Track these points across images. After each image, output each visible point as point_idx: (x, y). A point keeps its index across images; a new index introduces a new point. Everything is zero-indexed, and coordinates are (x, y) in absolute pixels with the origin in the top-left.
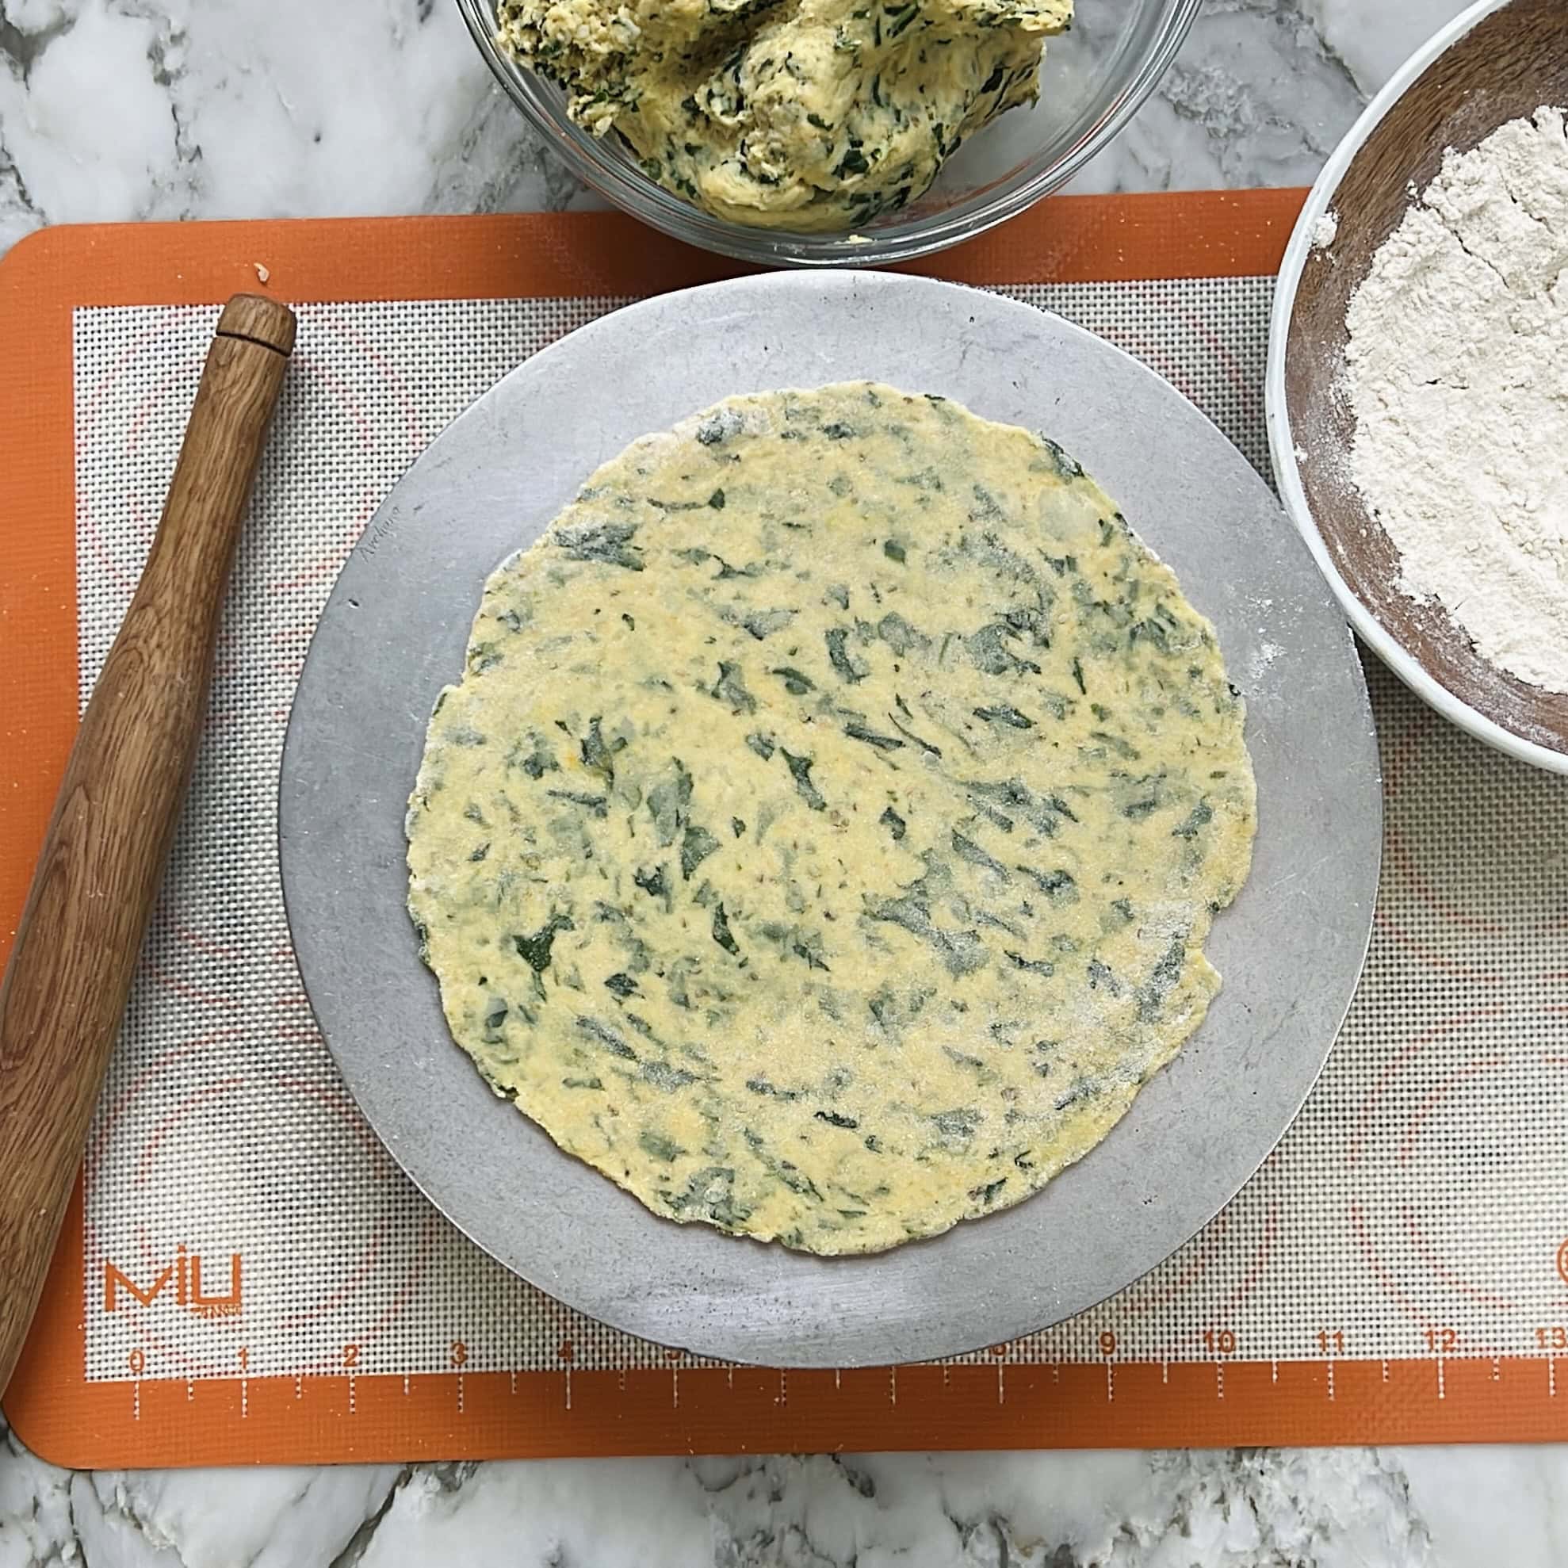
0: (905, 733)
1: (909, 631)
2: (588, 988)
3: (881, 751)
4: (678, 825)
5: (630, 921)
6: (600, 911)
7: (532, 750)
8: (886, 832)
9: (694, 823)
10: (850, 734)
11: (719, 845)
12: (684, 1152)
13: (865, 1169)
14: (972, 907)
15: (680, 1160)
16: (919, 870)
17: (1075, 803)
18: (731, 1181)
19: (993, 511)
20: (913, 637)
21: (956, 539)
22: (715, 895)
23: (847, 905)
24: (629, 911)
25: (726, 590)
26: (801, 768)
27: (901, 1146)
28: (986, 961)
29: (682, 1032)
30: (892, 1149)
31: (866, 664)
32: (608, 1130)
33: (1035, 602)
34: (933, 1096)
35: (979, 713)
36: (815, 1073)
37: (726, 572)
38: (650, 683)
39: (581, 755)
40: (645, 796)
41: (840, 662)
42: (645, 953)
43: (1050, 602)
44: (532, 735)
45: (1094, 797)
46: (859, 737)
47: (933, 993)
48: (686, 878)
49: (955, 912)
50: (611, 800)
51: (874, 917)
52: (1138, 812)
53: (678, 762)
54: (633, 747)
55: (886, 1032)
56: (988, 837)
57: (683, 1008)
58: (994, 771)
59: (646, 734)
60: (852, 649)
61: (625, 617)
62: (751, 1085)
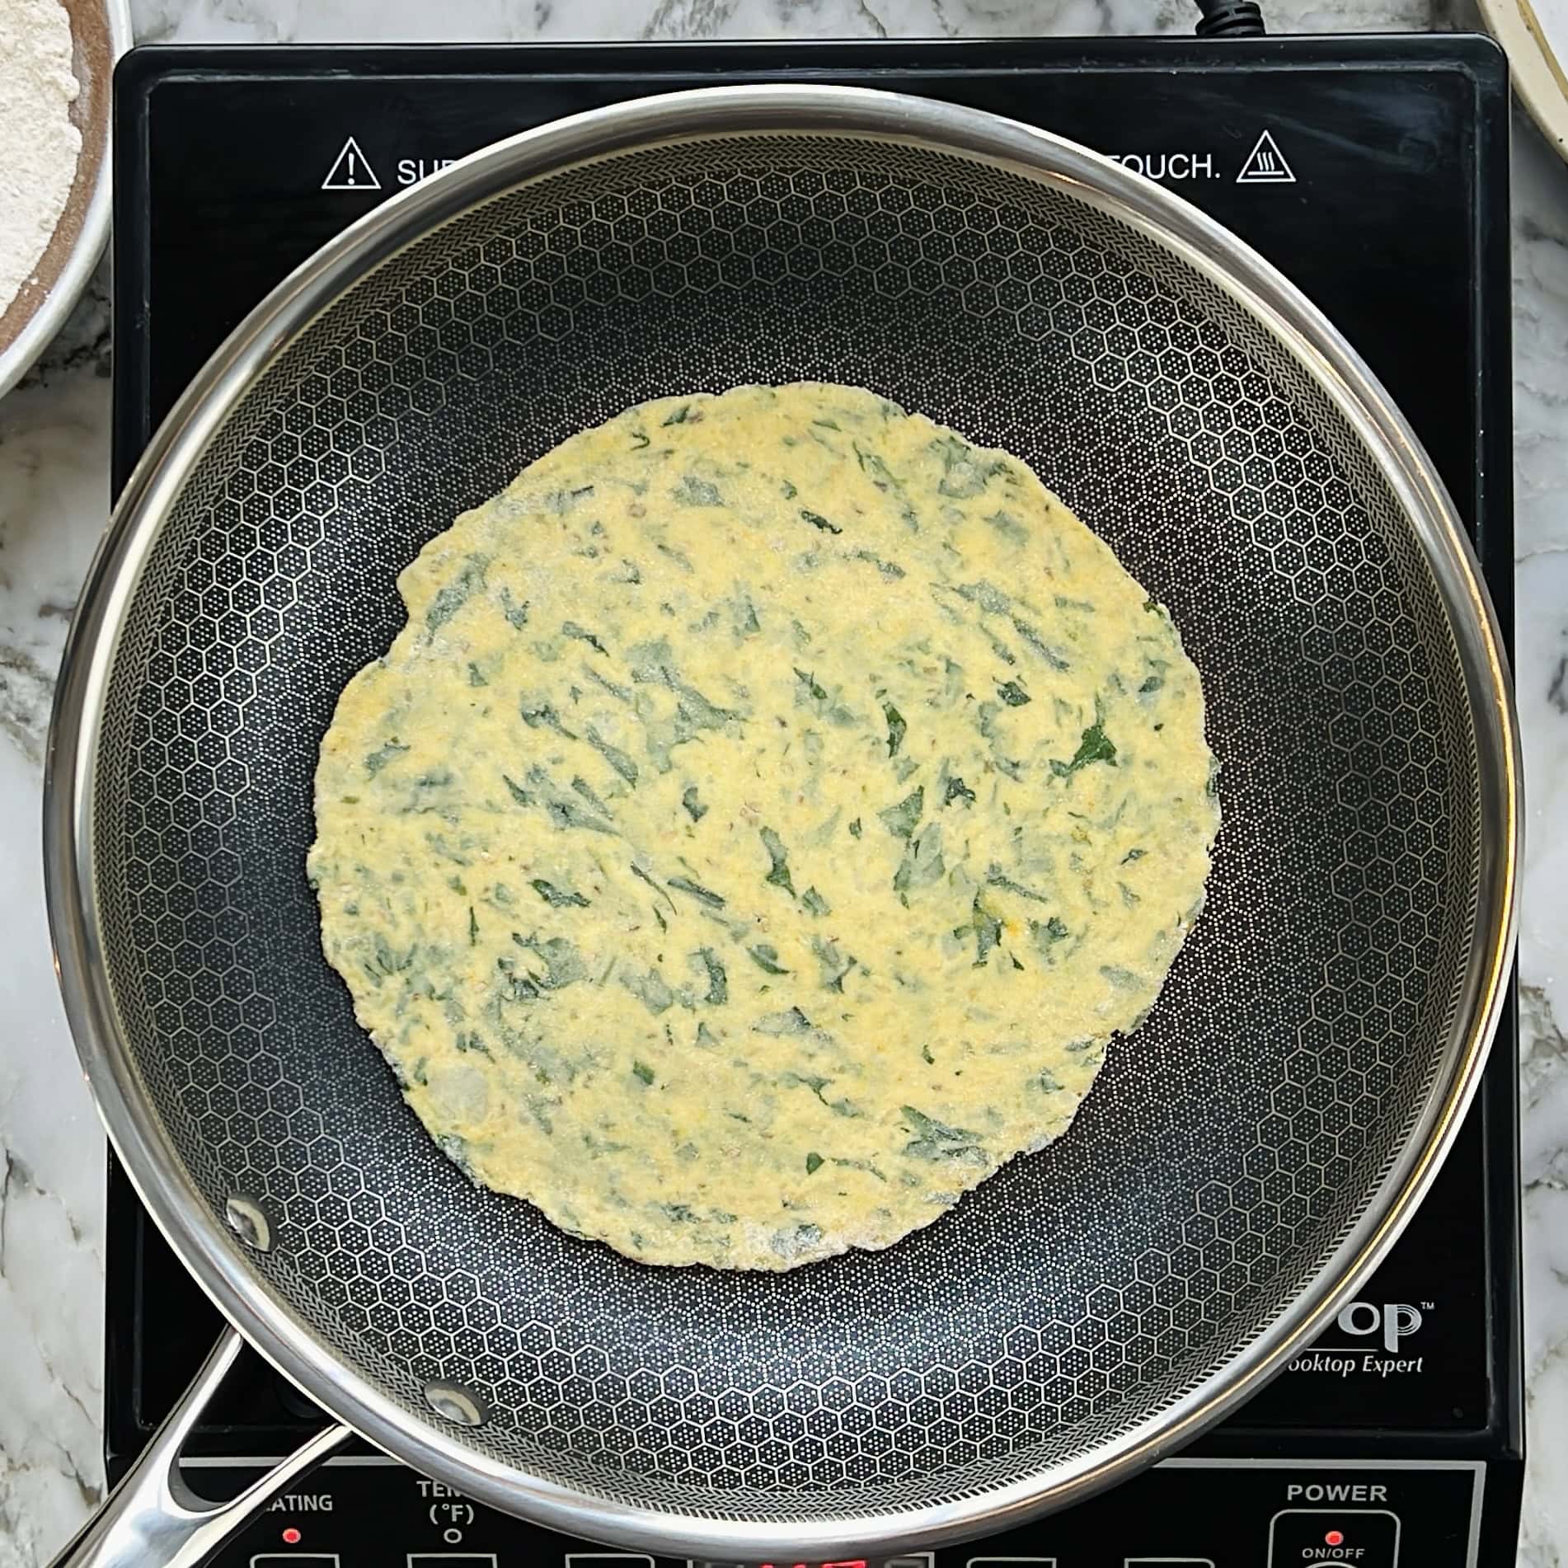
0: (663, 892)
1: (642, 994)
2: (1048, 699)
3: (692, 877)
4: (918, 842)
5: (989, 756)
6: (1019, 772)
7: (1054, 946)
8: (703, 797)
9: (902, 842)
10: (721, 900)
11: (880, 815)
12: (986, 519)
13: (804, 466)
14: (632, 707)
15: (992, 513)
16: (677, 753)
17: (502, 794)
18: (942, 482)
19: (537, 1106)
20: (638, 986)
21: (579, 1080)
22: (896, 767)
23: (760, 732)
24: (988, 767)
25: (821, 1065)
26: (779, 874)
27: (761, 483)
28: (630, 650)
29: (960, 639)
30: (771, 481)
31: (691, 966)
32: (1057, 554)
33: (505, 1006)
34: (716, 525)
35: (584, 903)
36: (832, 574)
37: (818, 1085)
38: (917, 986)
39: (1004, 931)
40: (946, 877)
41: (717, 973)
42: (981, 721)
43: (490, 1005)
44: (1051, 962)
45: (481, 800)
46: (712, 896)
47: (692, 627)
48: (921, 789)
49: (652, 704)
50: (983, 879)
51: (734, 715)
52: (440, 777)
53: (904, 903)
54: (948, 928)
55: (748, 597)
56: (600, 774)
57: (953, 661)
58: (580, 838)
59: (931, 937)
60: (703, 984)
61: (931, 1061)
62: (900, 573)
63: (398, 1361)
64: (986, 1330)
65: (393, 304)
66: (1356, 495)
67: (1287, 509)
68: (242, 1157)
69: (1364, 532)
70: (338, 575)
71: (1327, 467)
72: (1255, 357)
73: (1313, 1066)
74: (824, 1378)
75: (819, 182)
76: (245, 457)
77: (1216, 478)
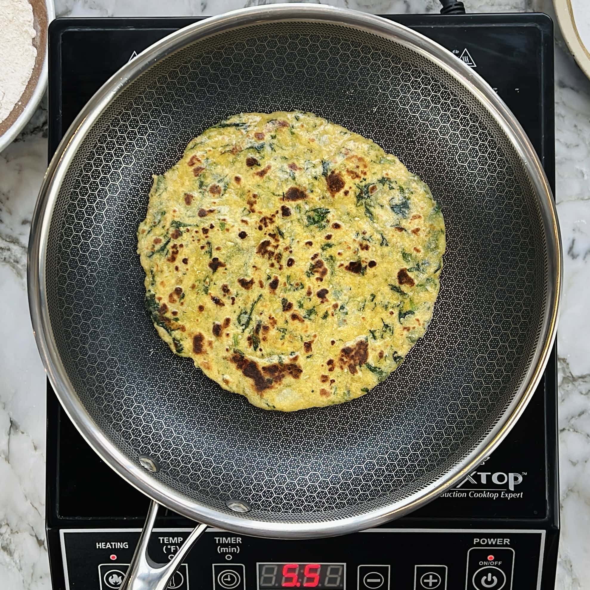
63: (214, 497)
64: (415, 429)
65: (107, 130)
66: (461, 101)
67: (439, 114)
68: (139, 442)
69: (468, 113)
70: (115, 231)
71: (449, 94)
72: (413, 63)
73: (503, 305)
74: (364, 462)
75: (244, 45)
76: (71, 197)
77: (411, 110)
